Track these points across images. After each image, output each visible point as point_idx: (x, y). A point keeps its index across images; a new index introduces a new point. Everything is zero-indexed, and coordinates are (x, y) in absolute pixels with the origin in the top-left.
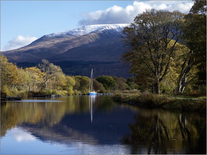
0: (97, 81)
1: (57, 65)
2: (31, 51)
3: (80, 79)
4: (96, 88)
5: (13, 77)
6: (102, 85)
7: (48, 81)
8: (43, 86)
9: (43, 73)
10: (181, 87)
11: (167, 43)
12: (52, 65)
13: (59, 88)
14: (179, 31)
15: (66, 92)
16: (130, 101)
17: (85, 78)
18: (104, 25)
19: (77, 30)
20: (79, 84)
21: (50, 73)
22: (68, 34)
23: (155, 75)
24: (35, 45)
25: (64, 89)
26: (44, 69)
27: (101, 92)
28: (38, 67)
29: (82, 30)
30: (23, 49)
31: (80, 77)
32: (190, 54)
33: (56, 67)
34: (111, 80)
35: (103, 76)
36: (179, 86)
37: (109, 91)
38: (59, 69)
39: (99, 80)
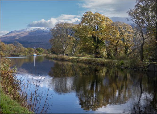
0: (36, 50)
1: (20, 43)
2: (6, 37)
3: (30, 49)
4: (36, 53)
5: (3, 48)
6: (38, 52)
7: (17, 50)
8: (15, 52)
9: (15, 46)
10: (72, 53)
11: (67, 35)
12: (18, 43)
13: (21, 52)
14: (72, 31)
15: (24, 54)
16: (54, 58)
17: (32, 49)
18: (37, 28)
19: (26, 29)
20: (29, 51)
21: (18, 46)
22: (22, 31)
23: (63, 48)
24: (8, 35)
25: (23, 53)
26: (15, 45)
27: (38, 54)
28: (13, 44)
29: (28, 29)
30: (3, 36)
31: (29, 48)
32: (76, 40)
33: (20, 44)
34: (42, 50)
35: (39, 48)
36: (72, 52)
37: (41, 54)
38: (21, 45)
39: (37, 50)
